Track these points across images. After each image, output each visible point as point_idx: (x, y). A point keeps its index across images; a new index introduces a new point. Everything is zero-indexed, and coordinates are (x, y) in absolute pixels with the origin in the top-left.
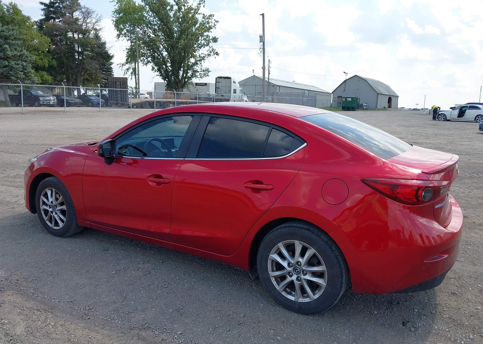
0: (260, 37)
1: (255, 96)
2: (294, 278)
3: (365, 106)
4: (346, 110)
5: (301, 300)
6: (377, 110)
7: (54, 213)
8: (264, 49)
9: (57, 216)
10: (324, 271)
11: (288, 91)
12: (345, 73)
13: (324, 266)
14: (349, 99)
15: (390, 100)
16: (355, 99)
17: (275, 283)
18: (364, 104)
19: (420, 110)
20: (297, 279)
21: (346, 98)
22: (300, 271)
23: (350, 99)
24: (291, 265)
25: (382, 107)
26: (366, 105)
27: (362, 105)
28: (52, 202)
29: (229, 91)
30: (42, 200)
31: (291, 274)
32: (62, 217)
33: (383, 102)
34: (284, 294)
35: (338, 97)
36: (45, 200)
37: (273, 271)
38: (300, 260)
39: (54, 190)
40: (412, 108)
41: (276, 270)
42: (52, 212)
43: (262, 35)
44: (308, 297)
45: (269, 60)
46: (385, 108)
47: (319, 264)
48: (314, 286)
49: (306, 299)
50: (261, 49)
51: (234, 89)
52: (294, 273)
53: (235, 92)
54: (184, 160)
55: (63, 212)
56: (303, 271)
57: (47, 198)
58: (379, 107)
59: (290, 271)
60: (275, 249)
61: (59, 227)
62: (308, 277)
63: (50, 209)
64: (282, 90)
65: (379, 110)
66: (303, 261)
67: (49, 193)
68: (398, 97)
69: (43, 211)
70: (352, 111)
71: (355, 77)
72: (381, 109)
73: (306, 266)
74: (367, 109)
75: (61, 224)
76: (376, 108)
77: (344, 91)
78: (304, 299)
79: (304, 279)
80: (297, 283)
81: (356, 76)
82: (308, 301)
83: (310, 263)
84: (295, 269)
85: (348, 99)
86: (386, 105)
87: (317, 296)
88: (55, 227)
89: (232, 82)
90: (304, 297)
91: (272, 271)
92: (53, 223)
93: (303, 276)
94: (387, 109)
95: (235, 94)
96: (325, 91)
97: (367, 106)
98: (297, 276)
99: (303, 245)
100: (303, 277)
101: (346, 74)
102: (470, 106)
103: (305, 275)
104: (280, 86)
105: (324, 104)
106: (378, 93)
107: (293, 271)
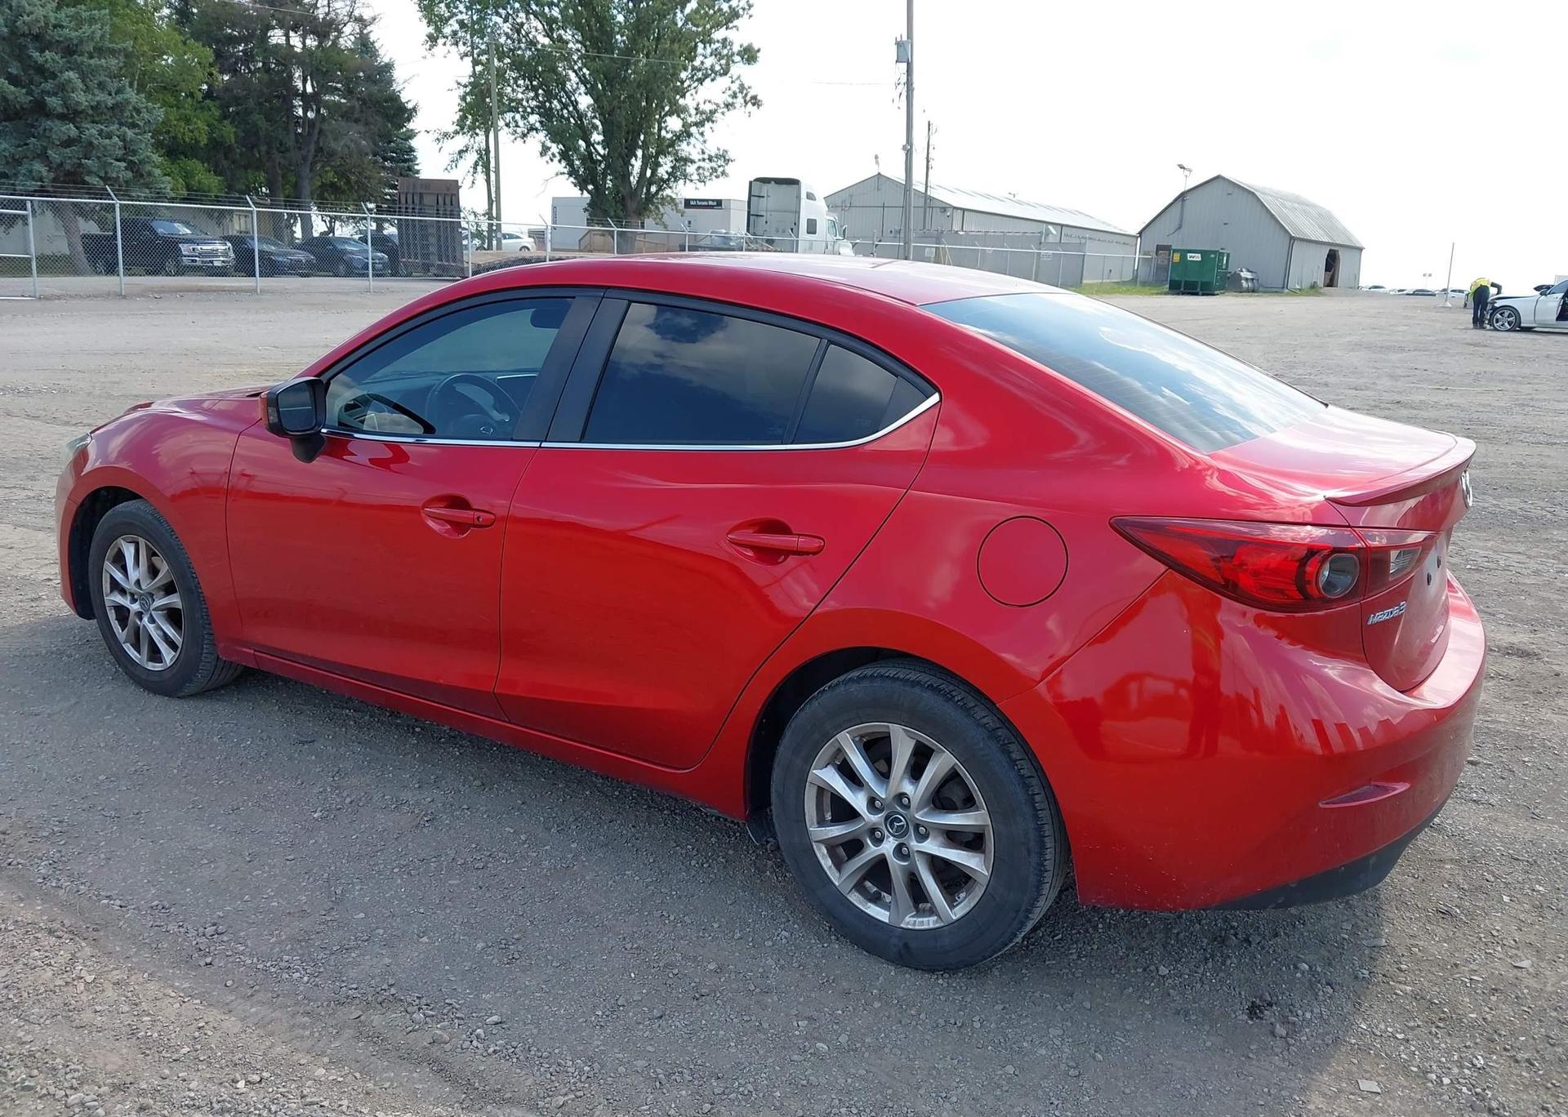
0: (899, 44)
1: (880, 241)
2: (888, 847)
3: (1247, 279)
4: (1183, 294)
5: (912, 922)
6: (1287, 295)
7: (145, 619)
8: (912, 85)
9: (157, 628)
10: (983, 827)
11: (994, 227)
12: (1182, 167)
13: (984, 812)
14: (1193, 255)
15: (1332, 261)
16: (1212, 256)
17: (826, 863)
18: (1245, 274)
19: (1435, 295)
20: (899, 851)
21: (1184, 253)
22: (907, 824)
23: (1198, 257)
24: (878, 804)
25: (1306, 284)
26: (1249, 275)
27: (1237, 278)
28: (138, 582)
29: (793, 226)
30: (109, 576)
31: (878, 834)
32: (170, 631)
33: (1311, 266)
34: (855, 898)
35: (1159, 248)
36: (118, 576)
37: (821, 822)
38: (908, 788)
39: (142, 541)
40: (1410, 287)
41: (832, 821)
42: (140, 615)
43: (905, 38)
44: (932, 911)
45: (929, 122)
46: (1313, 286)
47: (969, 803)
48: (952, 878)
49: (925, 919)
50: (901, 86)
51: (808, 220)
52: (886, 833)
53: (812, 227)
54: (540, 447)
55: (173, 616)
56: (917, 826)
57: (124, 569)
58: (1293, 283)
59: (874, 824)
60: (826, 751)
61: (162, 662)
62: (933, 847)
63: (133, 606)
64: (972, 226)
65: (1294, 293)
66: (915, 791)
67: (129, 552)
68: (1361, 249)
69: (113, 611)
70: (1203, 295)
71: (1215, 184)
72: (1300, 290)
73: (926, 810)
74: (1253, 291)
75: (168, 656)
76: (1283, 288)
77: (1180, 227)
78: (920, 919)
79: (917, 851)
80: (895, 865)
81: (1218, 178)
82: (931, 926)
83: (940, 799)
84: (890, 820)
85: (1189, 255)
86: (1320, 276)
87: (960, 911)
88: (150, 663)
89: (803, 195)
90: (920, 913)
91: (818, 823)
92: (145, 649)
93: (916, 843)
94: (1321, 291)
95: (811, 237)
96: (1115, 227)
97: (1253, 279)
98: (897, 843)
99: (917, 741)
100: (914, 845)
101: (1187, 173)
103: (922, 838)
104: (964, 210)
105: (1110, 271)
106: (1292, 239)
107: (886, 826)
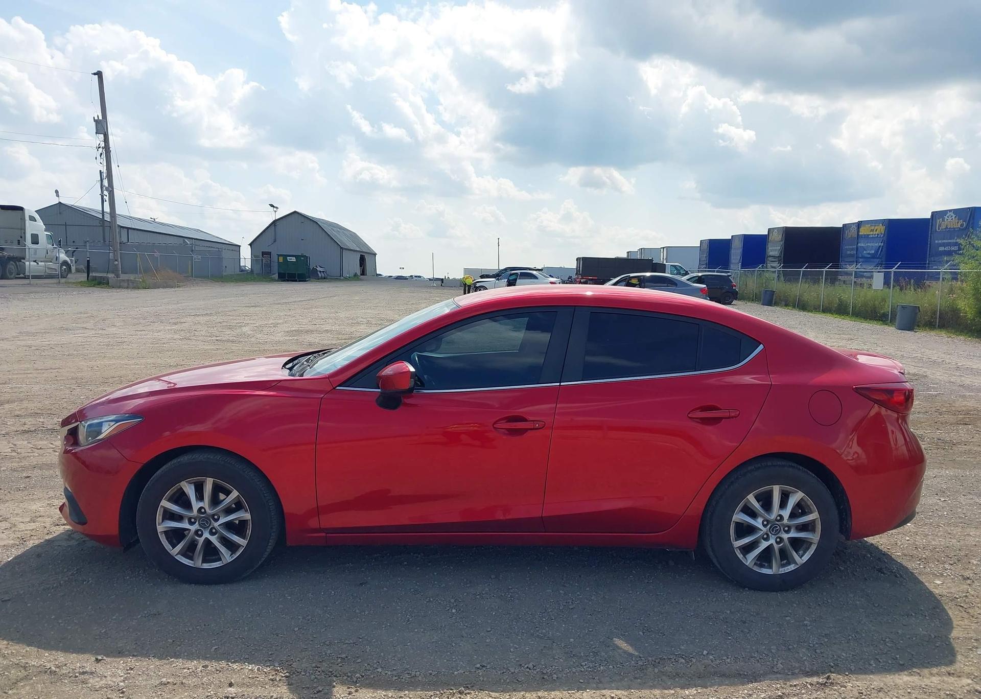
0: (97, 122)
1: (77, 249)
2: (772, 540)
3: (320, 272)
4: (288, 281)
5: (782, 570)
6: (342, 280)
7: (206, 534)
8: (109, 149)
9: (218, 538)
10: (815, 520)
11: (149, 239)
12: (272, 206)
13: (817, 513)
14: (291, 258)
15: (362, 260)
16: (303, 259)
17: (740, 556)
18: (319, 269)
19: (407, 279)
20: (776, 541)
21: (285, 256)
22: (780, 528)
23: (294, 259)
24: (767, 522)
25: (352, 275)
26: (321, 270)
27: (315, 271)
28: (200, 510)
29: (20, 239)
30: (163, 509)
31: (766, 536)
32: (233, 537)
33: (352, 264)
34: (756, 569)
35: (263, 253)
36: (176, 508)
37: (738, 538)
38: (781, 512)
39: (209, 480)
40: (395, 274)
41: (744, 536)
42: (199, 532)
43: (100, 118)
44: (792, 563)
45: (100, 171)
46: (356, 275)
47: (809, 511)
49: (789, 567)
50: (100, 150)
51: (32, 234)
52: (770, 534)
53: (35, 239)
54: (560, 383)
55: (239, 527)
56: (785, 528)
57: (185, 504)
58: (346, 274)
59: (765, 532)
60: (742, 504)
62: (792, 534)
63: (192, 526)
64: (134, 238)
65: (346, 279)
66: (785, 513)
67: (192, 490)
68: (375, 254)
69: (164, 534)
70: (299, 281)
71: (293, 215)
72: (349, 277)
73: (790, 519)
74: (325, 278)
75: (228, 555)
76: (340, 276)
77: (275, 241)
78: (787, 568)
79: (786, 538)
80: (776, 547)
81: (295, 212)
82: (793, 569)
83: (796, 513)
84: (772, 529)
85: (288, 258)
86: (358, 271)
87: (806, 557)
89: (27, 218)
90: (783, 565)
91: (735, 540)
92: (201, 556)
93: (785, 535)
94: (360, 278)
95: (35, 246)
96: (225, 240)
97: (323, 272)
98: (776, 538)
99: (784, 490)
101: (275, 209)
102: (521, 273)
103: (787, 532)
104: (128, 228)
105: (226, 267)
106: (341, 248)
107: (770, 532)
